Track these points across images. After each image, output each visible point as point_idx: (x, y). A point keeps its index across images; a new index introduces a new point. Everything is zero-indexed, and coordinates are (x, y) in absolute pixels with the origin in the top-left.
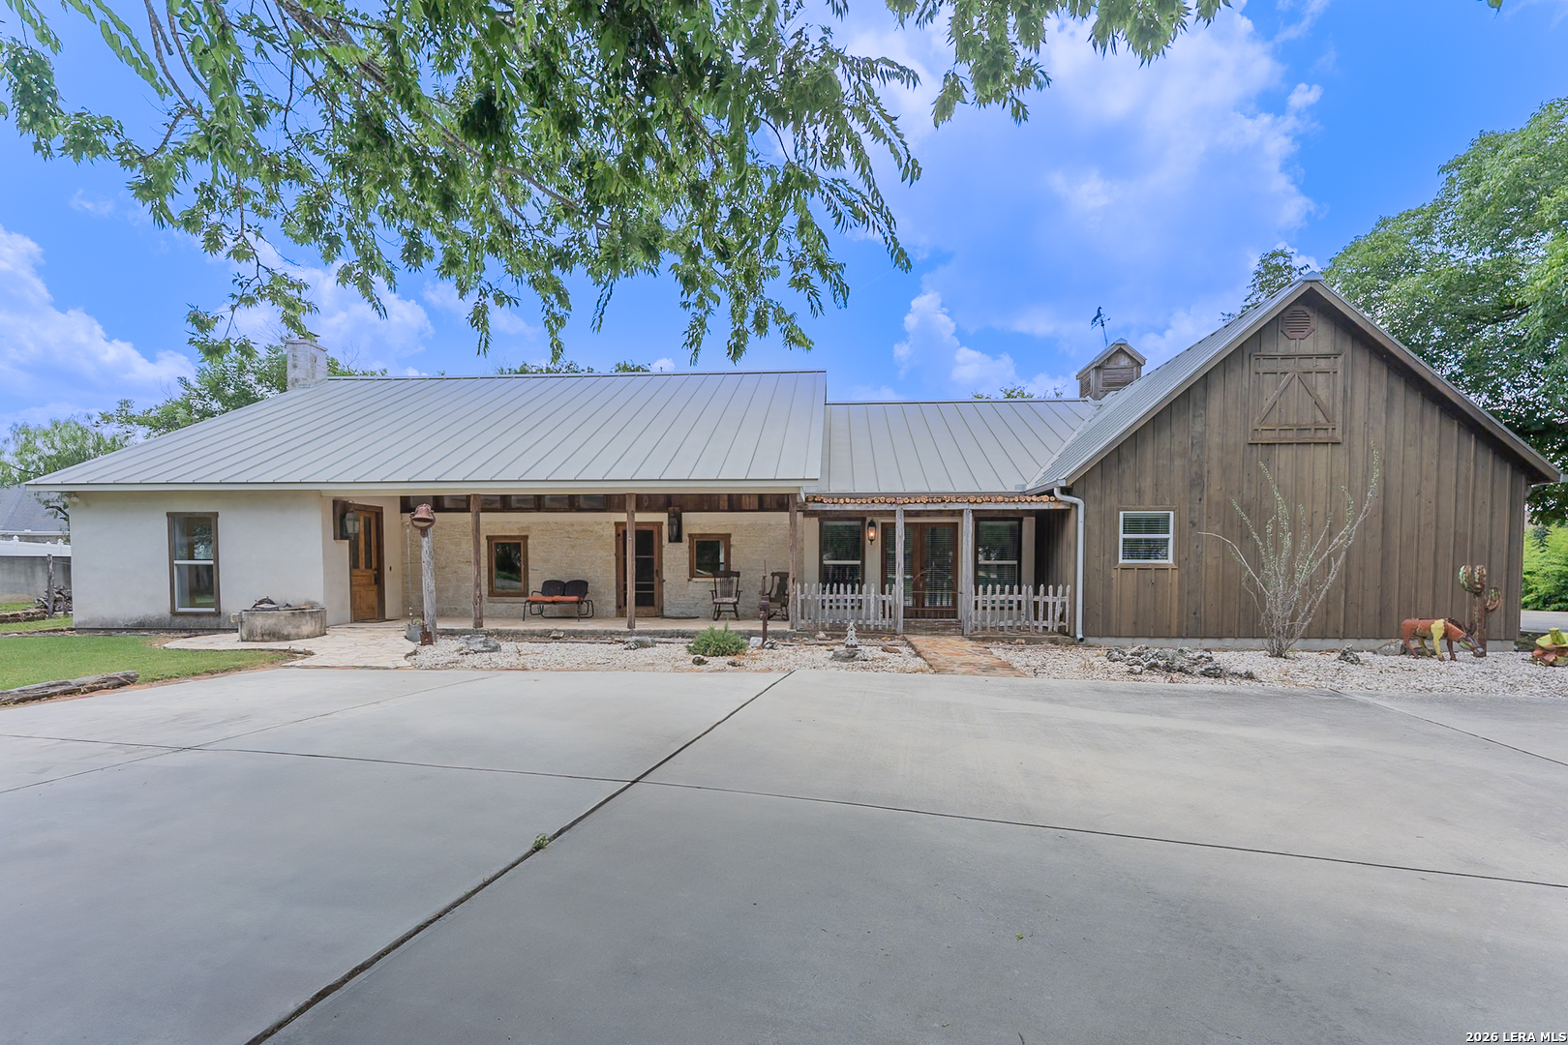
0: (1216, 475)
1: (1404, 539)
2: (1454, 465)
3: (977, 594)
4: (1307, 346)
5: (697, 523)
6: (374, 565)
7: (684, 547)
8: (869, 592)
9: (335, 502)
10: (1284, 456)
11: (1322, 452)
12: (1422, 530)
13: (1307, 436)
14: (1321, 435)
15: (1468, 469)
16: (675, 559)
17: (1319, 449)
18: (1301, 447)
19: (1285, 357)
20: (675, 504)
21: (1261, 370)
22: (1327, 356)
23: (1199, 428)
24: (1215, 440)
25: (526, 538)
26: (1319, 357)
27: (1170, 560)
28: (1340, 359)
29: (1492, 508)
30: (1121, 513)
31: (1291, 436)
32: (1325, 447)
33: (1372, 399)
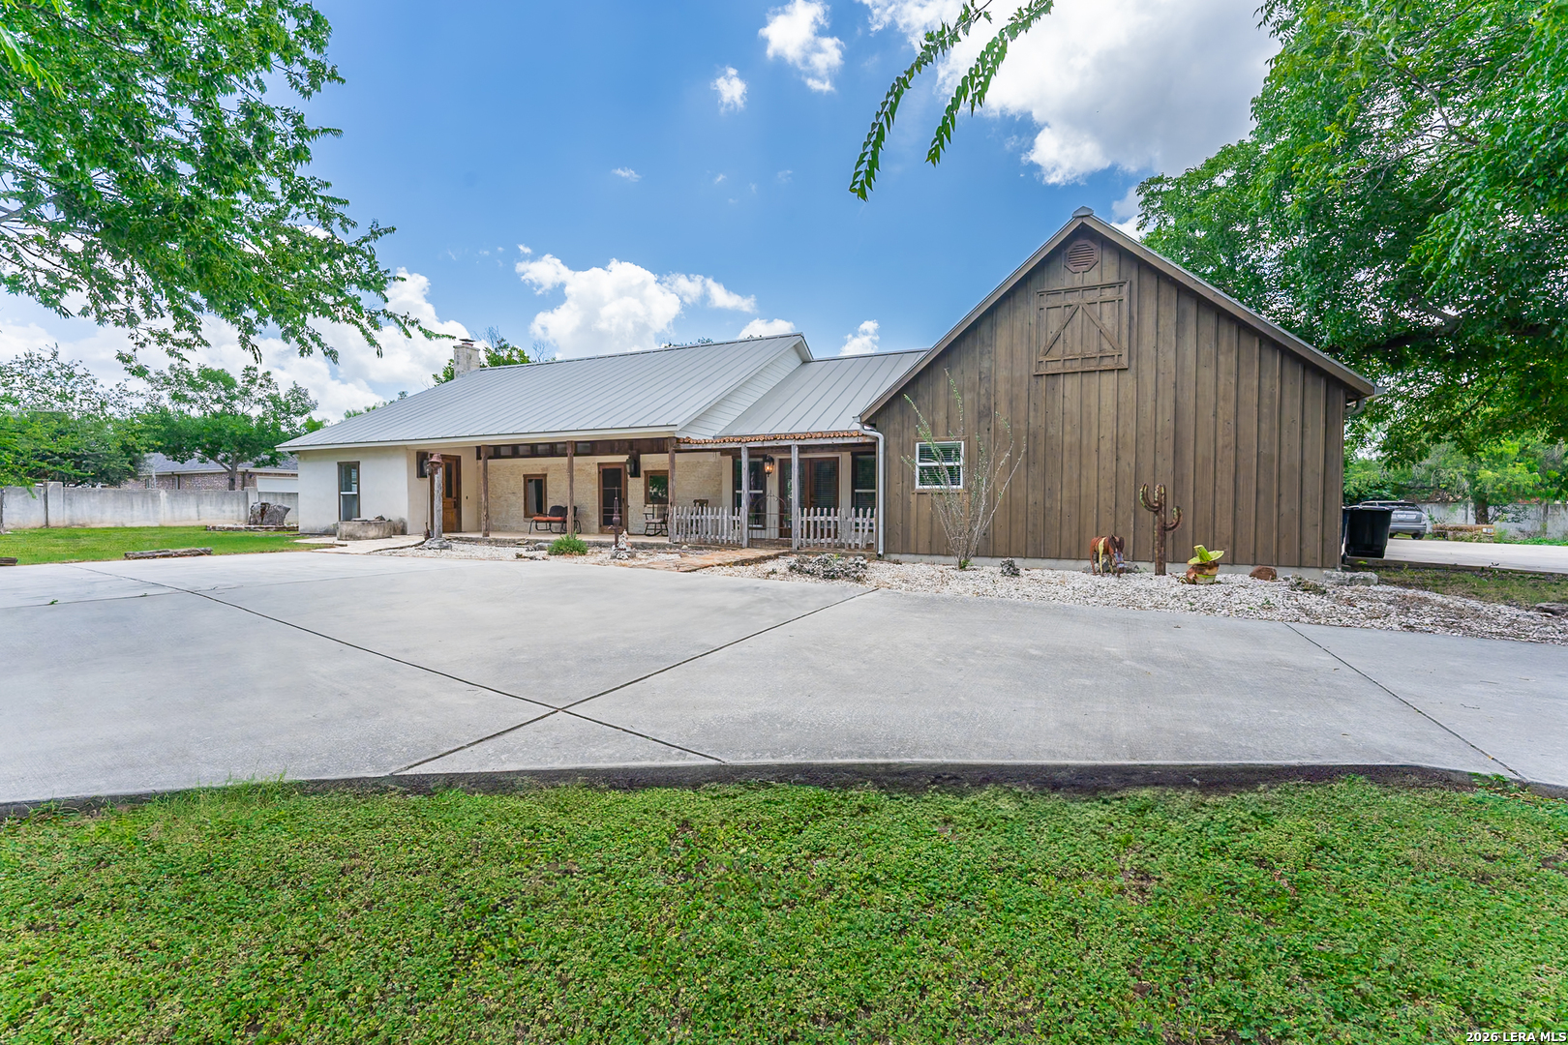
0: (1003, 406)
1: (1199, 461)
2: (1256, 383)
3: (802, 515)
4: (1093, 277)
5: (651, 461)
6: (454, 495)
7: (641, 480)
8: (723, 513)
9: (418, 453)
10: (1070, 385)
11: (1109, 380)
12: (1219, 452)
13: (1092, 365)
14: (1108, 363)
15: (1272, 387)
16: (636, 488)
17: (1105, 377)
18: (1085, 376)
19: (1068, 291)
20: (635, 447)
21: (1045, 305)
22: (1111, 286)
23: (986, 364)
24: (1002, 374)
25: (545, 475)
26: (1103, 287)
27: (961, 487)
28: (1126, 287)
29: (1303, 426)
30: (917, 445)
31: (1077, 366)
32: (1111, 374)
33: (1161, 322)
